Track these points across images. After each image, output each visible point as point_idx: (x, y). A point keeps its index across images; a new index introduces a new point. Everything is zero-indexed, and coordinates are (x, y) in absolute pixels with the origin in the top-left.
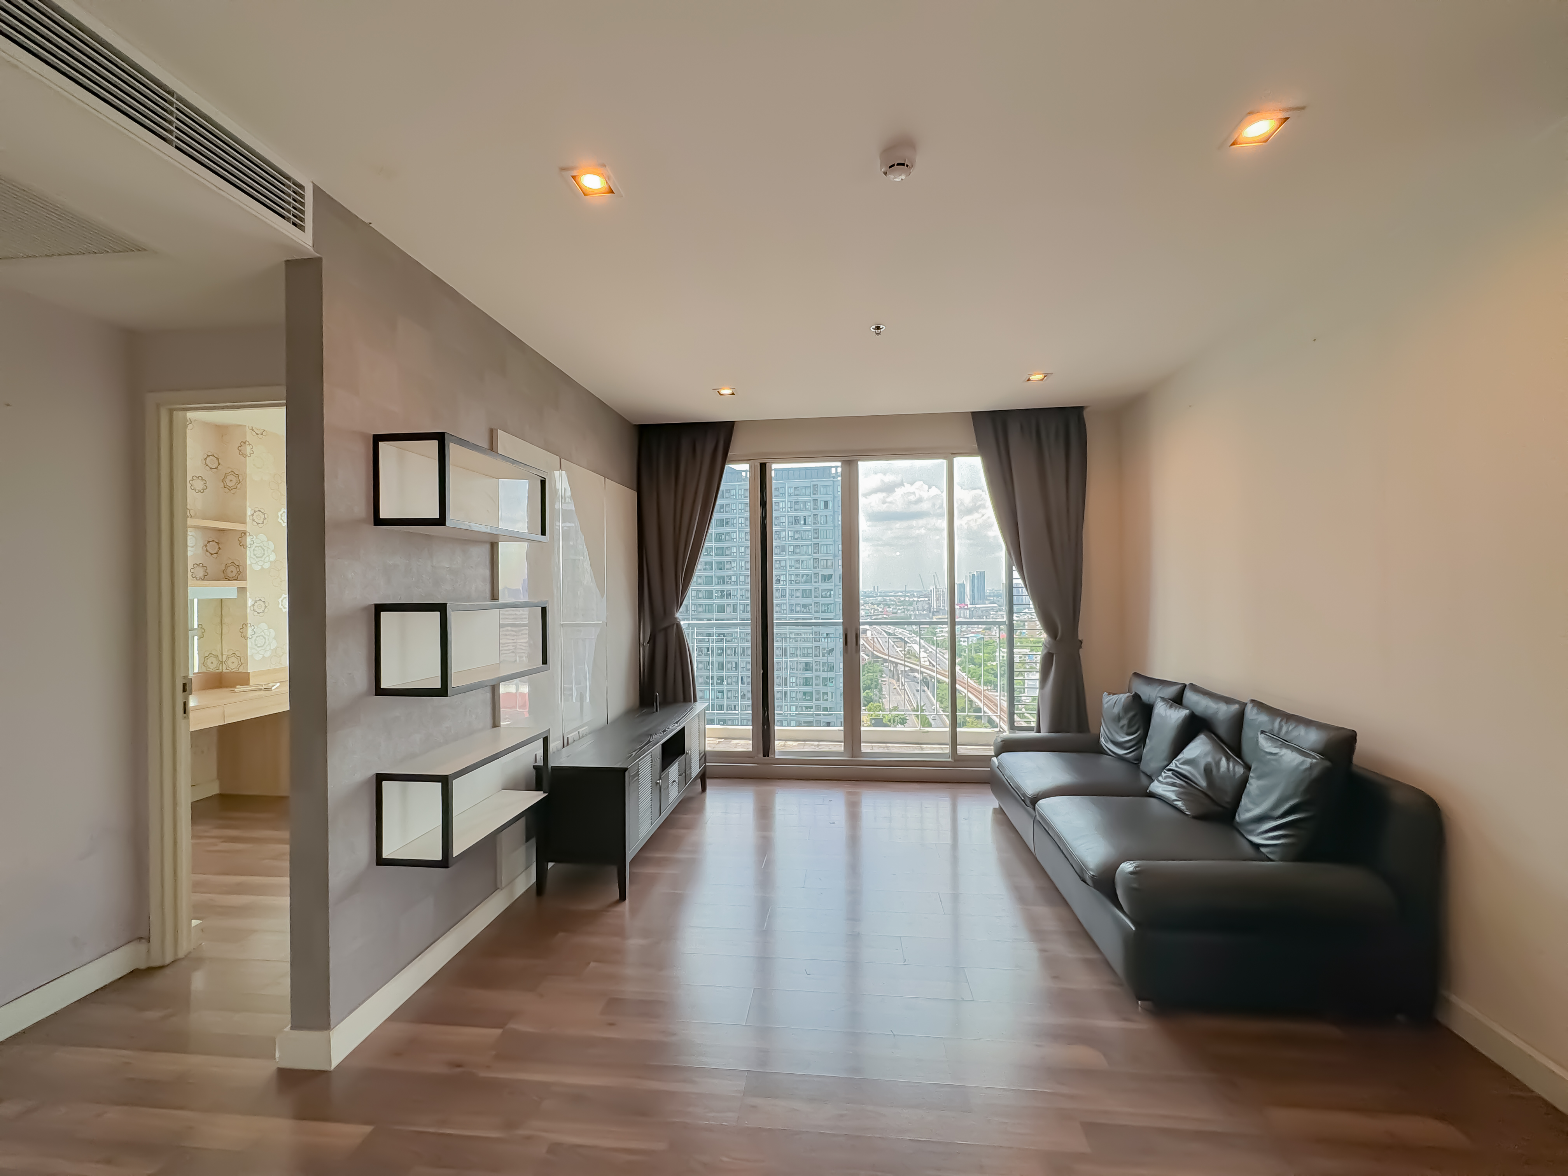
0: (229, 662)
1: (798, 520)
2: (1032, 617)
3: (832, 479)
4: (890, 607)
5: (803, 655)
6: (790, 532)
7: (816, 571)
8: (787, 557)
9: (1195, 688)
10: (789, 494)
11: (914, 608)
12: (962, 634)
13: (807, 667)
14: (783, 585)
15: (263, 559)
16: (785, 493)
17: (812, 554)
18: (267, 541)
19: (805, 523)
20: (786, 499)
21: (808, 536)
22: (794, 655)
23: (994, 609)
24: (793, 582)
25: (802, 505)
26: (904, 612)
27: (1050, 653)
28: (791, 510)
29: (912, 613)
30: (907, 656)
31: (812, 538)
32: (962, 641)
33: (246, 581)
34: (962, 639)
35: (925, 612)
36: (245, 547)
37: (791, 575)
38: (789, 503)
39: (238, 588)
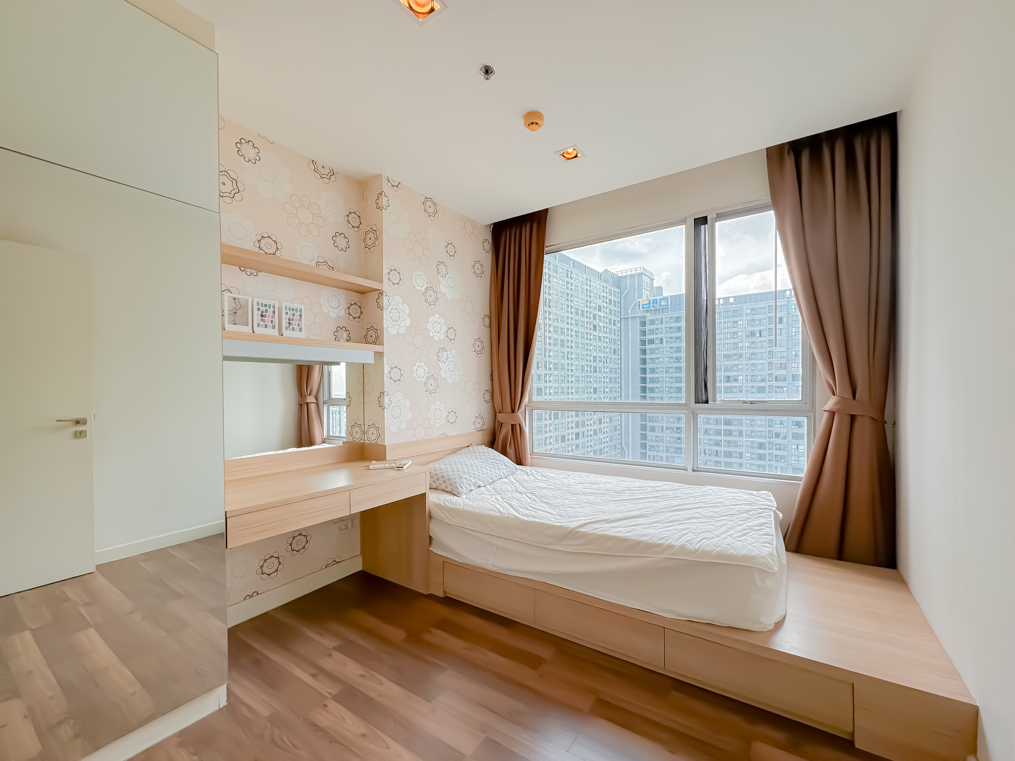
0: (370, 433)
1: (754, 333)
3: (787, 300)
5: (758, 437)
6: (747, 343)
7: (770, 372)
8: (744, 362)
10: (747, 314)
13: (761, 446)
14: (740, 383)
15: (398, 323)
16: (742, 314)
17: (767, 359)
18: (403, 304)
19: (760, 336)
20: (744, 318)
21: (764, 345)
22: (749, 436)
24: (749, 381)
25: (758, 322)
28: (748, 326)
31: (767, 347)
33: (383, 345)
36: (382, 309)
37: (747, 376)
38: (746, 321)
39: (375, 352)
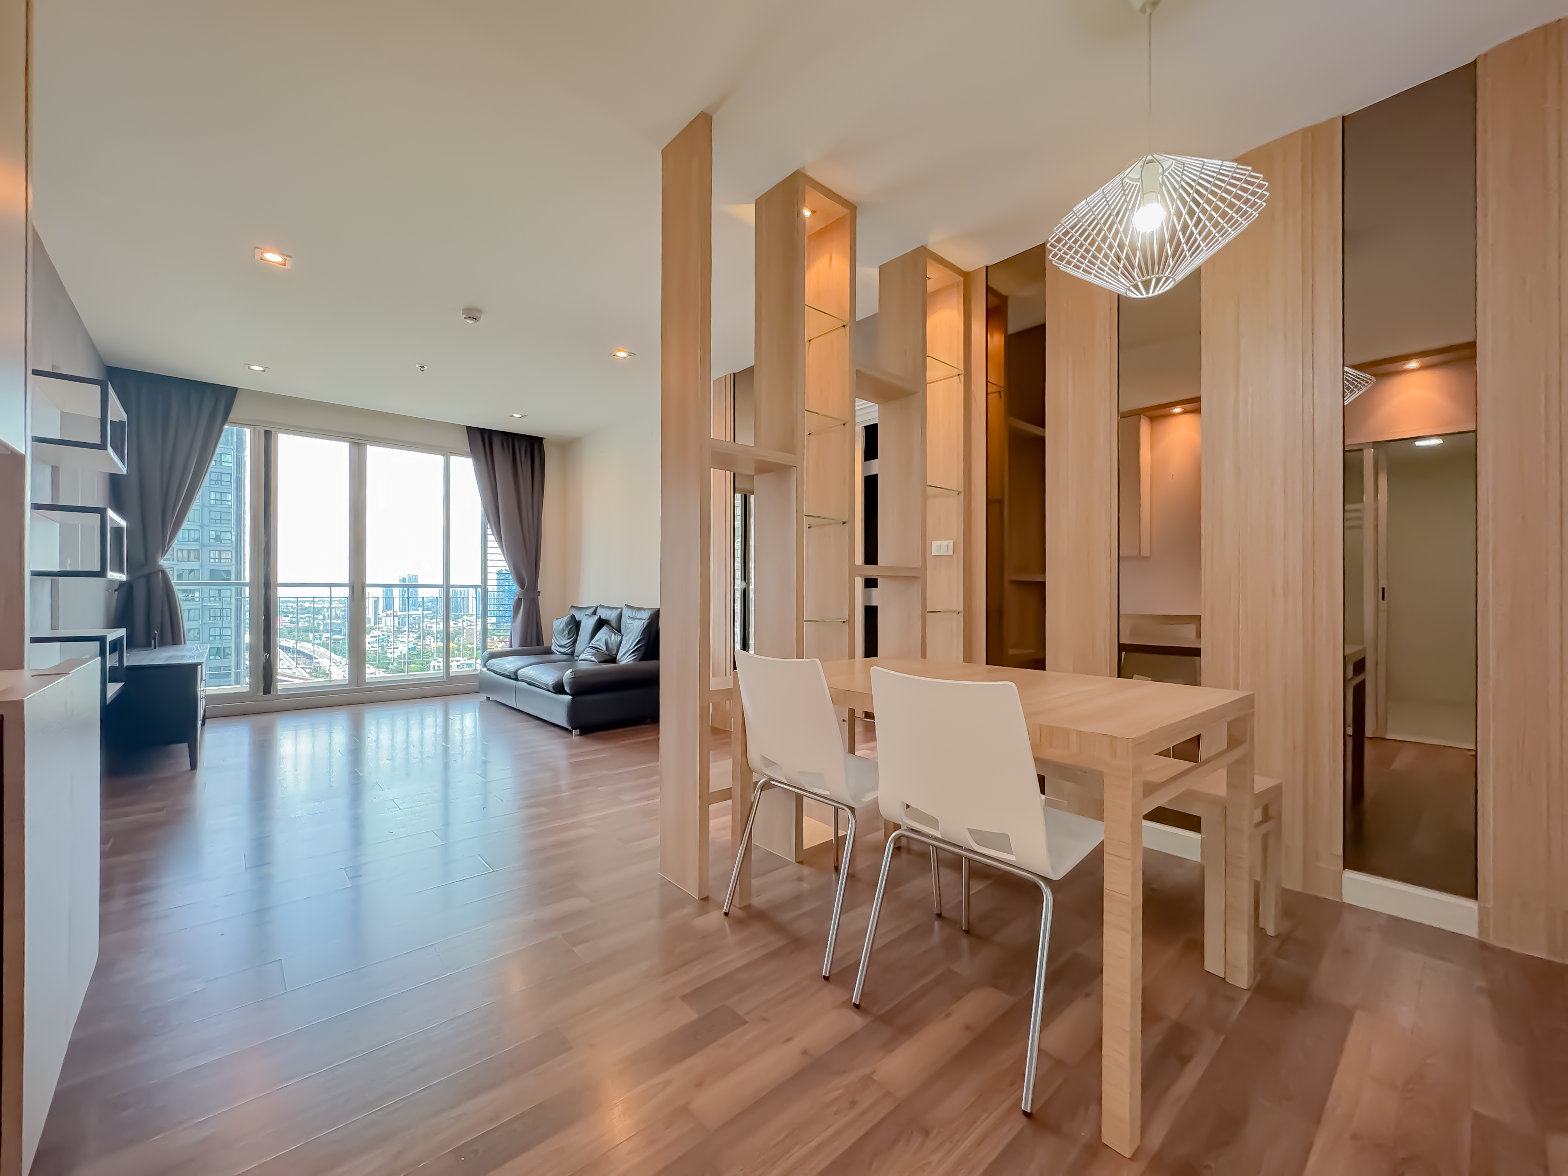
2: (471, 623)
4: (288, 616)
9: (601, 606)
11: (324, 615)
12: (389, 645)
23: (428, 616)
26: (309, 621)
27: (520, 598)
29: (321, 622)
30: (314, 674)
32: (389, 653)
34: (388, 650)
35: (339, 621)
